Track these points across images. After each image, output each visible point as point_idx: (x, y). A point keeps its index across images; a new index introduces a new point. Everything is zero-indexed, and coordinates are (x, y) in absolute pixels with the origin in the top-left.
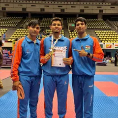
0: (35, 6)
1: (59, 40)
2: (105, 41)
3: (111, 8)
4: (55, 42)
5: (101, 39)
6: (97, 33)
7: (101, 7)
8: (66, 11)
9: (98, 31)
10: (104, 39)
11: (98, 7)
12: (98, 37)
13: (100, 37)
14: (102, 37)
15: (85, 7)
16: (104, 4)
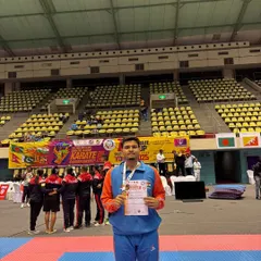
0: (78, 63)
1: (137, 171)
2: (240, 129)
3: (251, 51)
4: (130, 176)
5: (232, 125)
6: (220, 111)
7: (227, 53)
8: (146, 68)
9: (223, 106)
10: (239, 125)
11: (220, 54)
12: (224, 119)
13: (227, 120)
14: (234, 120)
15: (190, 56)
16: (233, 44)
